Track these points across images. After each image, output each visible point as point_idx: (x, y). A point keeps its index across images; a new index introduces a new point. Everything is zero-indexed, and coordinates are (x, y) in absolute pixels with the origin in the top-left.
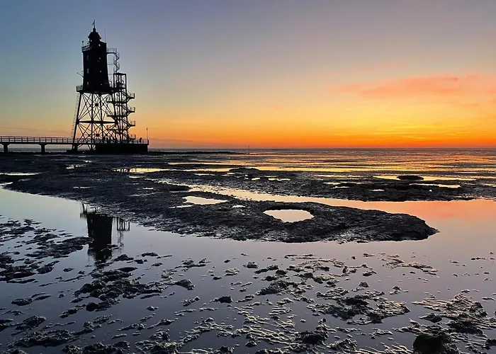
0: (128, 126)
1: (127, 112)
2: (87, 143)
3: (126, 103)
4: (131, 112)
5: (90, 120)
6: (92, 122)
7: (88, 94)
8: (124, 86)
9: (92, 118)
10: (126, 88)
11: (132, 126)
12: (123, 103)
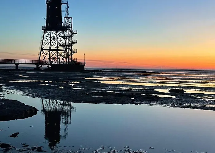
0: (72, 52)
1: (72, 43)
2: (46, 64)
3: (72, 37)
4: (74, 43)
5: (49, 48)
6: (50, 50)
7: (48, 32)
8: (70, 26)
9: (50, 47)
10: (71, 27)
11: (75, 52)
12: (69, 37)
